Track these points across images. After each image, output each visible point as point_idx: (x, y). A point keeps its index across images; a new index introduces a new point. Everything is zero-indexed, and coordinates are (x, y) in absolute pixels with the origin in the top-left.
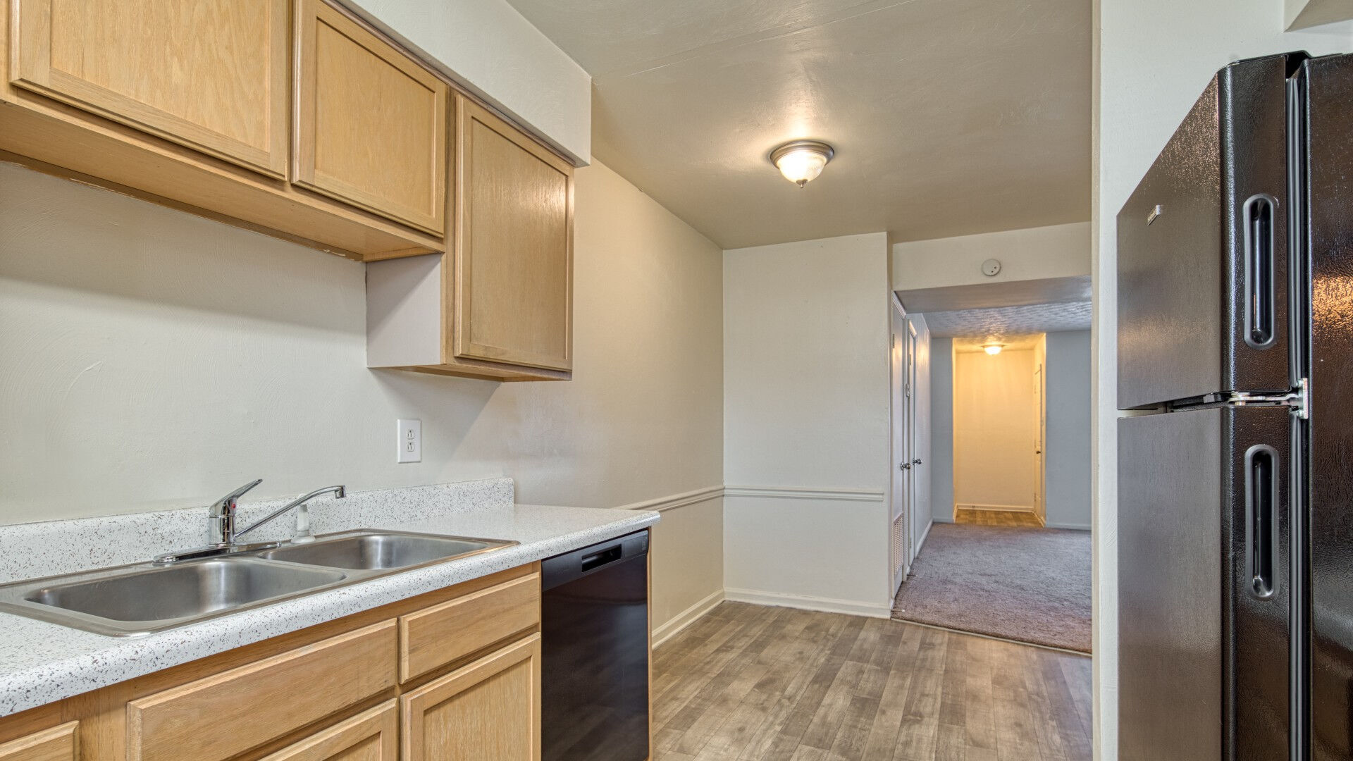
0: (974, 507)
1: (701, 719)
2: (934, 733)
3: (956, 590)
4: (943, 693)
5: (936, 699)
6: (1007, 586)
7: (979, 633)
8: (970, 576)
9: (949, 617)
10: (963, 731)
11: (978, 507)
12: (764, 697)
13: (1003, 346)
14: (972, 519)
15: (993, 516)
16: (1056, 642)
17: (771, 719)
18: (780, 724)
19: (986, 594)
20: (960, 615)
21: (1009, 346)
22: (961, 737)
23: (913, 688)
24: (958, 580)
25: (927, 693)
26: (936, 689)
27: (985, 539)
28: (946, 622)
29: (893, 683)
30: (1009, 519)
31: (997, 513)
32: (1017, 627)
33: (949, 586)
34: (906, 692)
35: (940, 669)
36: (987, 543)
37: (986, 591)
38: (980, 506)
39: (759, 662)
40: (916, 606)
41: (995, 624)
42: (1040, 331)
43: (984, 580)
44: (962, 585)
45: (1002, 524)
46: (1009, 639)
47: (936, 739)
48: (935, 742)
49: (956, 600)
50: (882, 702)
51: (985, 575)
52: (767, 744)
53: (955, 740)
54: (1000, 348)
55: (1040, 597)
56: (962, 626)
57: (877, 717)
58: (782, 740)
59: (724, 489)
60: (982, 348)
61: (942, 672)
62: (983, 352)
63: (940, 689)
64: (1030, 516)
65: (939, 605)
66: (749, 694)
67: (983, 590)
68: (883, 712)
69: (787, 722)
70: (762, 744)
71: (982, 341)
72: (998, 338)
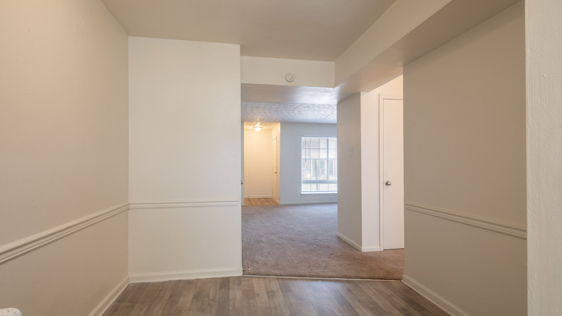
0: (249, 197)
3: (266, 247)
6: (285, 239)
8: (267, 236)
9: (273, 267)
11: (250, 197)
13: (262, 127)
15: (257, 200)
20: (277, 264)
21: (264, 127)
22: (293, 297)
24: (263, 239)
28: (273, 272)
31: (259, 199)
38: (252, 196)
40: (253, 265)
42: (279, 122)
44: (267, 243)
45: (263, 204)
47: (285, 301)
48: (285, 303)
50: (255, 290)
54: (260, 128)
59: (130, 204)
60: (253, 128)
62: (254, 130)
64: (272, 199)
68: (258, 295)
71: (255, 125)
72: (261, 124)
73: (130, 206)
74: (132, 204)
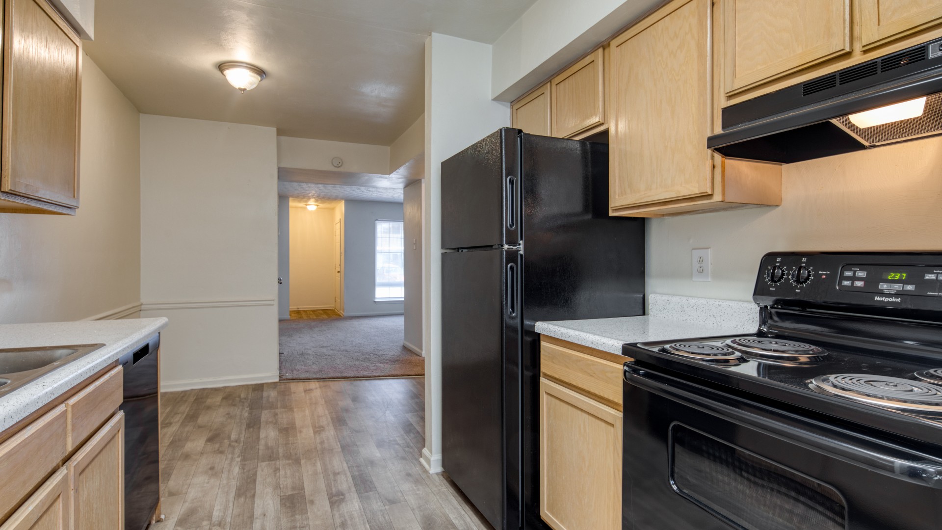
0: (298, 308)
1: (175, 472)
2: (359, 506)
3: (311, 358)
4: (349, 467)
5: (345, 474)
6: (338, 351)
7: (335, 378)
8: (316, 349)
9: (315, 373)
10: (377, 496)
11: (301, 308)
12: (217, 446)
13: (318, 204)
14: (299, 316)
15: (311, 313)
16: (375, 374)
17: (230, 456)
18: (239, 456)
19: (330, 357)
20: (321, 371)
21: (321, 205)
22: (378, 500)
23: (325, 470)
24: (309, 352)
25: (337, 471)
26: (343, 466)
27: (314, 327)
28: (315, 376)
29: (308, 471)
30: (321, 314)
31: (314, 311)
32: (353, 371)
33: (306, 357)
34: (322, 475)
35: (338, 448)
36: (316, 329)
37: (329, 356)
38: (303, 307)
39: (200, 427)
40: (292, 371)
41: (342, 372)
42: (342, 199)
43: (324, 350)
44: (313, 355)
45: (320, 317)
46: (351, 378)
47: (362, 510)
48: (363, 513)
49: (313, 363)
50: (307, 493)
51: (323, 347)
52: (236, 470)
53: (376, 505)
54: (316, 207)
55: (358, 354)
56: (324, 377)
57: (309, 510)
58: (245, 465)
59: (142, 304)
60: (305, 206)
61: (340, 450)
62: (306, 208)
63: (345, 465)
64: (333, 311)
65: (306, 368)
66: (204, 447)
67: (326, 355)
68: (312, 502)
69: (243, 454)
70: (232, 472)
71: (306, 201)
72: (316, 201)
73: (143, 307)
74: (145, 304)
